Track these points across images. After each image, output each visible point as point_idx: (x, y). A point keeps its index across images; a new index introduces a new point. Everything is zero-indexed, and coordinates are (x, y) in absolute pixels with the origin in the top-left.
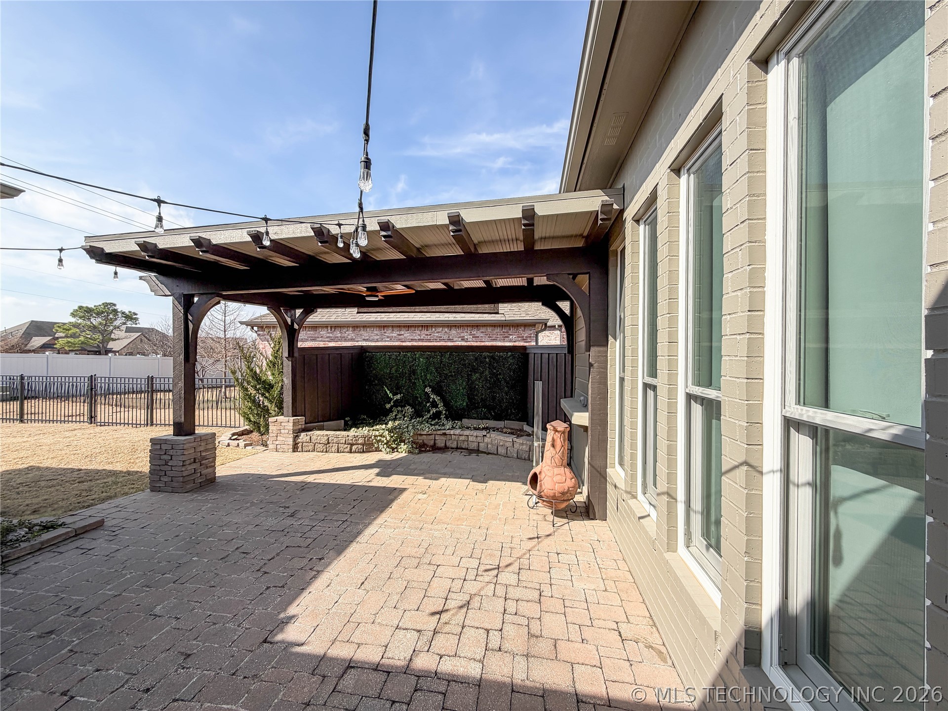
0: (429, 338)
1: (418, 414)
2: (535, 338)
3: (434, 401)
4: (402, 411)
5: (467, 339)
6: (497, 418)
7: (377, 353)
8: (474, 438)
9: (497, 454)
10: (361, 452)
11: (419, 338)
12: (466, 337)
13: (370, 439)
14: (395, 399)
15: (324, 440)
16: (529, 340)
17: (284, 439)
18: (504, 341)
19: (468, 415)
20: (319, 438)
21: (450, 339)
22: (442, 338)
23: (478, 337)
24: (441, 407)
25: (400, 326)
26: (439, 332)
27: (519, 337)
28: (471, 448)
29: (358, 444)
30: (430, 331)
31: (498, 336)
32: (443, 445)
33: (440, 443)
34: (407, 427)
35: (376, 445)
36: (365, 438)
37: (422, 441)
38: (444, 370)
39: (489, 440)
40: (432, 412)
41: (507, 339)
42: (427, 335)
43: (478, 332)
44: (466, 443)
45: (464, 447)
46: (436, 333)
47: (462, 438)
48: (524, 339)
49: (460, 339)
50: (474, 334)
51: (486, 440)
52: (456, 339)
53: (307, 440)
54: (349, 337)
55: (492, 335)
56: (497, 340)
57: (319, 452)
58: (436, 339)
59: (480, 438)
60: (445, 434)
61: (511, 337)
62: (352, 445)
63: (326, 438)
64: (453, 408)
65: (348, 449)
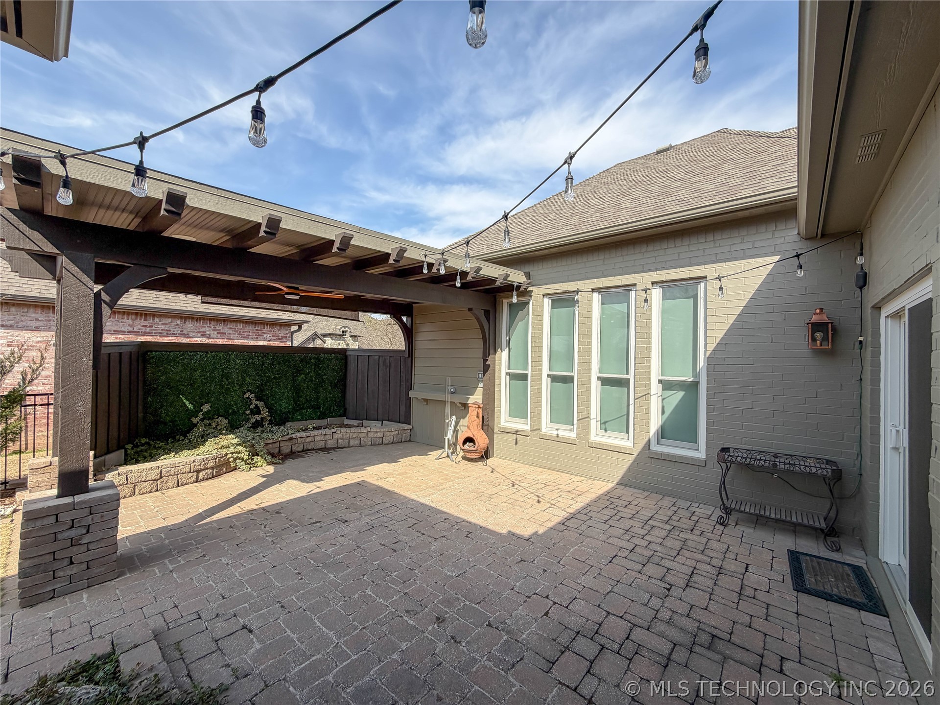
0: (148, 331)
1: (231, 425)
2: (290, 338)
3: (256, 406)
4: (211, 425)
5: (210, 335)
6: (322, 416)
7: (170, 352)
8: (322, 437)
9: (349, 447)
10: (210, 478)
11: (131, 329)
12: (208, 333)
13: (222, 459)
14: (204, 410)
16: (285, 341)
18: (257, 339)
19: (293, 418)
20: (144, 474)
21: (184, 334)
22: (172, 332)
23: (225, 333)
24: (265, 413)
26: (166, 324)
27: (274, 336)
28: (318, 447)
29: (207, 469)
30: (151, 321)
31: (250, 334)
32: (288, 450)
33: (286, 448)
35: (232, 465)
36: (216, 459)
39: (340, 436)
40: (253, 420)
41: (261, 337)
42: (146, 326)
43: (225, 327)
44: (312, 443)
45: (310, 448)
47: (308, 440)
48: (279, 339)
49: (199, 335)
50: (220, 330)
51: (336, 436)
52: (194, 334)
53: (121, 482)
55: (244, 332)
56: (248, 338)
57: (143, 494)
58: (160, 333)
59: (329, 436)
60: (291, 439)
61: (265, 336)
62: (198, 472)
64: (276, 412)
65: (194, 478)
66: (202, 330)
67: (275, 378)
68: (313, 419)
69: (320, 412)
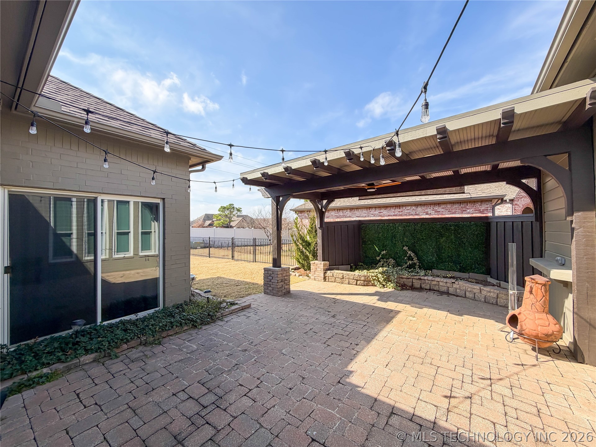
1: (398, 264)
2: (491, 211)
3: (411, 256)
4: (387, 262)
5: (430, 213)
6: (463, 270)
7: (369, 224)
8: (444, 284)
9: (465, 297)
10: (362, 285)
11: (394, 214)
12: (430, 212)
13: (369, 278)
14: (382, 253)
15: (341, 276)
16: (486, 212)
17: (318, 274)
18: (462, 213)
19: (437, 267)
20: (338, 275)
22: (411, 213)
23: (440, 212)
24: (415, 260)
25: (380, 207)
26: (408, 210)
27: (476, 210)
28: (441, 291)
29: (361, 280)
30: (402, 209)
31: (457, 210)
32: (419, 286)
33: (417, 284)
34: (393, 272)
35: (372, 282)
36: (365, 277)
37: (403, 282)
38: (417, 235)
39: (458, 286)
40: (408, 263)
41: (465, 212)
42: (400, 212)
43: (440, 208)
44: (437, 287)
45: (435, 289)
46: (406, 210)
47: (433, 283)
48: (481, 212)
49: (425, 214)
50: (436, 210)
51: (455, 286)
53: (331, 275)
54: (348, 215)
55: (452, 209)
56: (456, 213)
57: (338, 283)
58: (406, 215)
59: (450, 284)
60: (420, 279)
61: (468, 210)
62: (357, 280)
63: (342, 275)
64: (424, 261)
65: (355, 283)
66: (426, 211)
67: (423, 239)
68: (455, 271)
69: (460, 266)
